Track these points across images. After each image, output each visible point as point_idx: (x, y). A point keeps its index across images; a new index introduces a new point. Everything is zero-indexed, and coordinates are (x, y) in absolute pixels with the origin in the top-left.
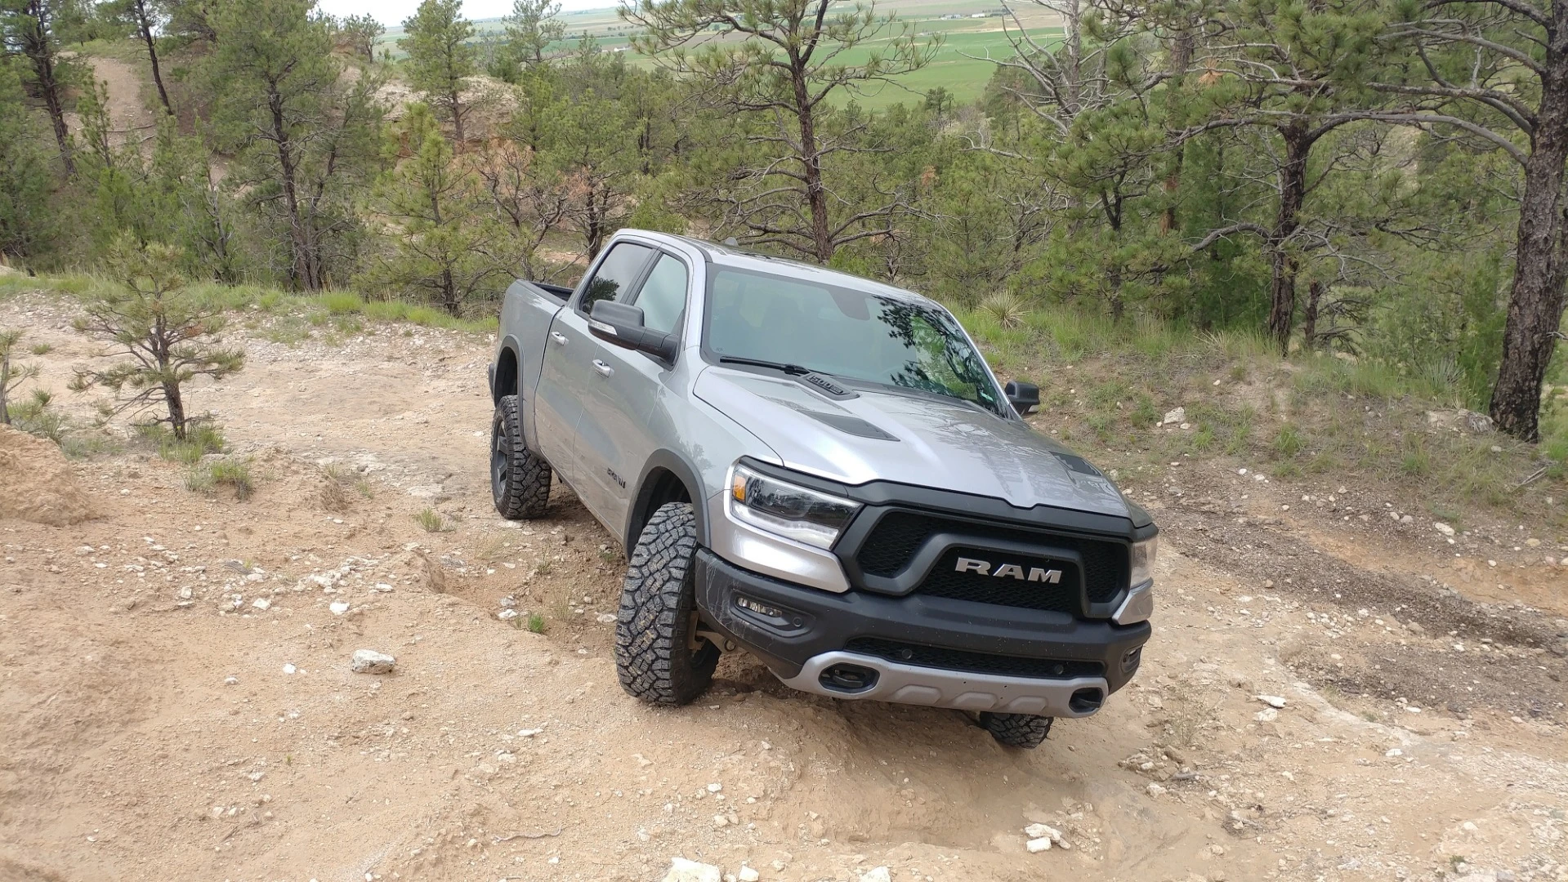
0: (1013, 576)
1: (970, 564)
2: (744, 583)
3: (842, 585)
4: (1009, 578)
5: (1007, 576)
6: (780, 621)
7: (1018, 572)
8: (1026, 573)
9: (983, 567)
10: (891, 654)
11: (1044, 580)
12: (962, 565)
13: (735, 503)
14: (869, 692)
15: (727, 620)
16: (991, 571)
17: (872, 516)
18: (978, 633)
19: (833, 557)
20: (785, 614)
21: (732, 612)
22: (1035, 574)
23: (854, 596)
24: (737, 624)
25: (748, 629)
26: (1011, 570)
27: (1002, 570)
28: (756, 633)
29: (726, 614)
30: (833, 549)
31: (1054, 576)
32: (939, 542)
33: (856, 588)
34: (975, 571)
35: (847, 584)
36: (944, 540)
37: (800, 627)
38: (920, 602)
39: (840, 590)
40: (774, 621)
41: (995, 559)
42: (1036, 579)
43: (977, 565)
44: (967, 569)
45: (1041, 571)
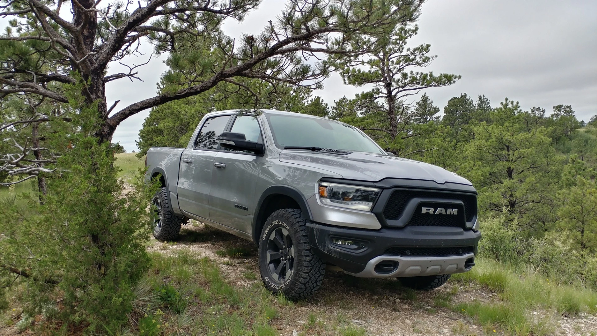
0: (442, 213)
1: (427, 210)
2: (334, 232)
3: (378, 226)
4: (440, 214)
6: (355, 247)
7: (443, 211)
8: (446, 211)
9: (431, 210)
10: (403, 253)
11: (452, 214)
12: (424, 210)
13: (322, 198)
14: (396, 271)
15: (329, 250)
16: (434, 212)
17: (386, 194)
18: (434, 239)
19: (373, 214)
20: (355, 243)
21: (331, 247)
22: (449, 211)
23: (384, 230)
24: (335, 251)
25: (340, 253)
27: (438, 211)
28: (344, 253)
29: (328, 248)
30: (372, 211)
31: (455, 211)
32: (414, 202)
33: (385, 226)
34: (429, 212)
35: (380, 225)
36: (418, 200)
37: (364, 247)
38: (411, 229)
39: (379, 228)
40: (349, 247)
41: (436, 206)
42: (449, 214)
43: (429, 210)
44: (426, 212)
45: (451, 210)
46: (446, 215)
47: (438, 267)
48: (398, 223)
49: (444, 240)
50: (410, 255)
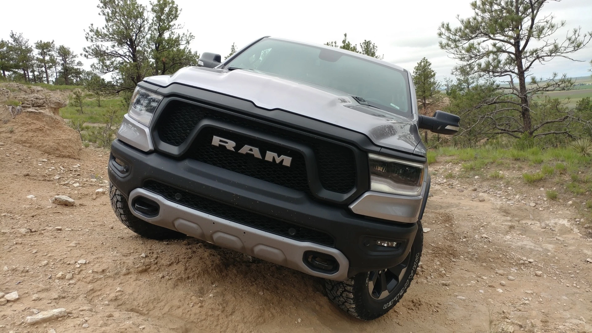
0: (252, 155)
1: (221, 141)
3: (147, 147)
4: (249, 156)
5: (247, 154)
7: (256, 152)
8: (263, 154)
9: (231, 145)
10: (169, 195)
11: (278, 162)
12: (216, 140)
18: (219, 188)
22: (270, 156)
23: (153, 155)
26: (251, 150)
27: (245, 149)
30: (150, 126)
31: (287, 161)
34: (225, 147)
35: (150, 147)
36: (206, 122)
37: (127, 171)
38: (187, 163)
39: (146, 150)
40: (120, 168)
41: (241, 141)
42: (271, 160)
43: (227, 143)
44: (220, 145)
45: (275, 155)
46: (263, 161)
47: (235, 239)
48: (174, 150)
49: (239, 196)
50: (180, 202)
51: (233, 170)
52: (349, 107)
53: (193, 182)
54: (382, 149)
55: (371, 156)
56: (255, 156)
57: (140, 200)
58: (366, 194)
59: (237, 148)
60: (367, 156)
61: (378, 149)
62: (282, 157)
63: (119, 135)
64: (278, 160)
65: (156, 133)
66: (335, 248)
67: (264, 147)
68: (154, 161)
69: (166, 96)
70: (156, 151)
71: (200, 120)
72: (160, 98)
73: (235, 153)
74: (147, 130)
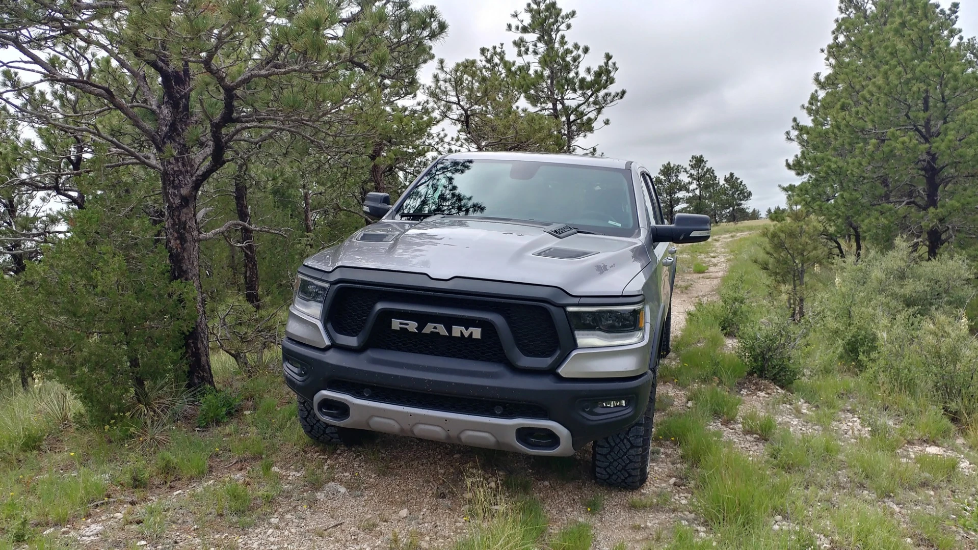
0: (438, 332)
1: (401, 324)
3: (324, 342)
4: (435, 334)
5: (432, 332)
7: (442, 330)
8: (449, 330)
9: (412, 326)
10: (358, 393)
11: (466, 336)
12: (396, 324)
14: (344, 422)
17: (331, 292)
18: (409, 375)
19: (319, 323)
22: (457, 331)
23: (331, 351)
26: (435, 328)
27: (429, 328)
31: (477, 333)
34: (406, 329)
35: (327, 342)
36: (379, 306)
37: (306, 374)
38: (370, 353)
39: (323, 347)
40: (296, 370)
41: (422, 319)
42: (459, 335)
43: (407, 324)
44: (400, 328)
45: (463, 328)
47: (438, 429)
48: (352, 341)
49: (432, 381)
50: (371, 398)
51: (420, 352)
52: (539, 254)
53: (380, 374)
54: (582, 299)
55: (570, 309)
56: (441, 334)
57: (327, 404)
58: (574, 353)
59: (420, 328)
60: (565, 311)
61: (576, 301)
62: (471, 329)
63: (287, 332)
64: (466, 334)
65: (329, 326)
66: (550, 419)
67: (449, 322)
68: (333, 358)
69: (333, 283)
70: (334, 346)
71: (375, 303)
72: (327, 285)
73: (419, 335)
74: (320, 325)
